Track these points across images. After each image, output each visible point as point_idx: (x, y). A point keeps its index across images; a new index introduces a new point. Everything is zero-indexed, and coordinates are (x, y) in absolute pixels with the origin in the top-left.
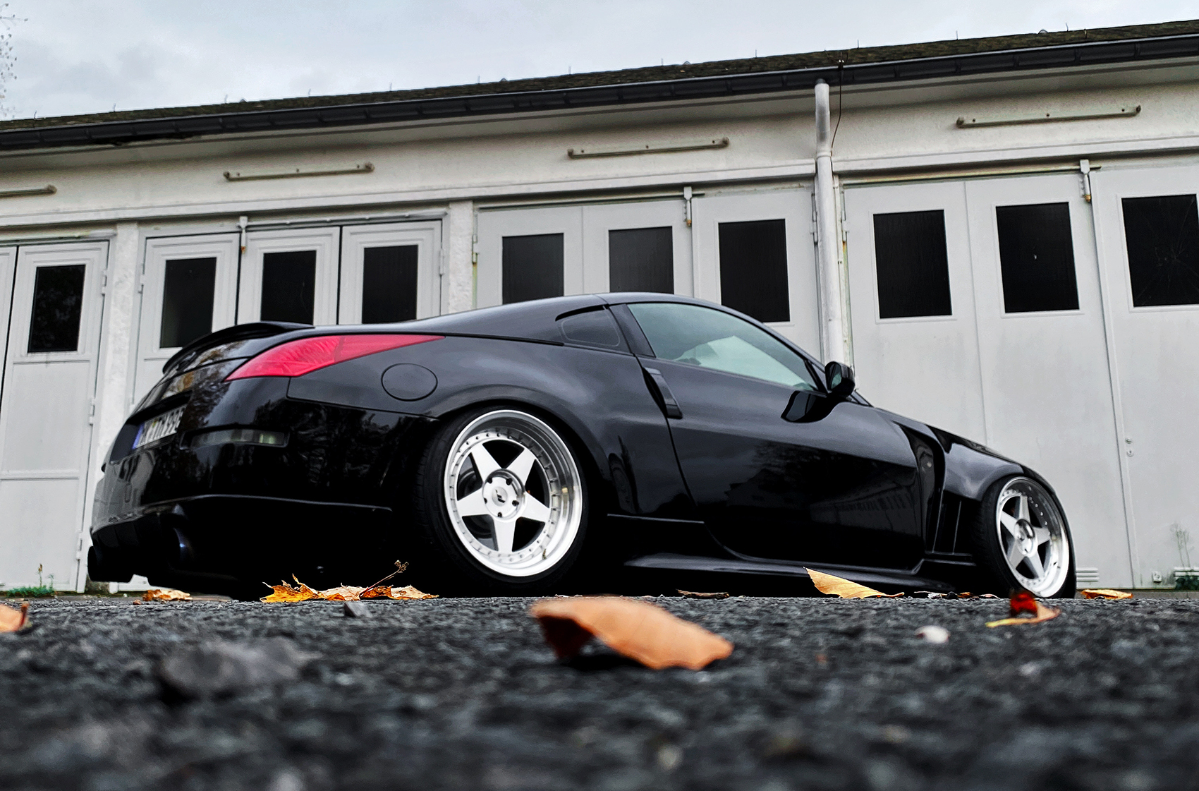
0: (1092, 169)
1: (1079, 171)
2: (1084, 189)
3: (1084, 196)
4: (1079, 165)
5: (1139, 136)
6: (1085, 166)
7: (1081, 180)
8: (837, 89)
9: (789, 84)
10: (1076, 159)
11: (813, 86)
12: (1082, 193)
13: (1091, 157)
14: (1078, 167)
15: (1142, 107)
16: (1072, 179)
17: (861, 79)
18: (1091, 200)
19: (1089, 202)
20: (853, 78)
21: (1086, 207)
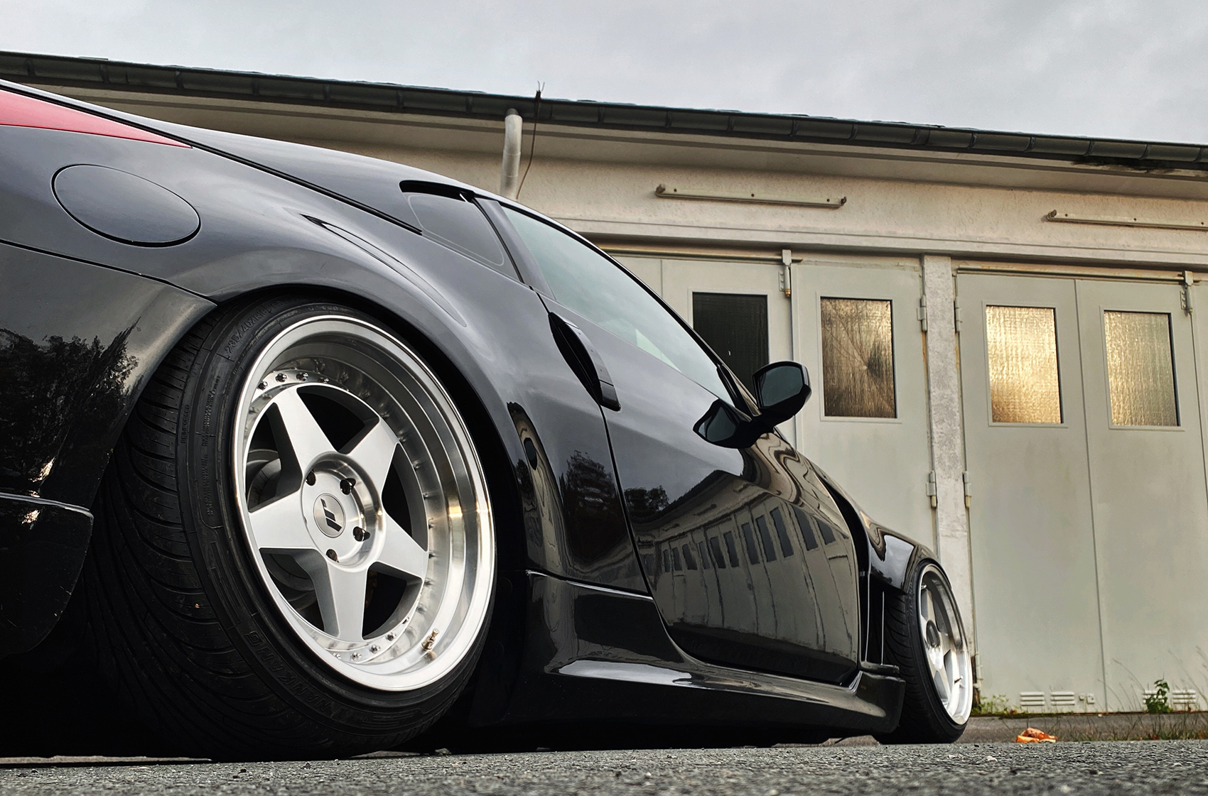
0: (794, 261)
1: (780, 262)
2: (784, 282)
3: (784, 290)
4: (781, 255)
5: (844, 230)
6: (787, 256)
7: (782, 273)
8: (531, 126)
9: (474, 110)
10: (778, 248)
11: (502, 118)
12: (782, 287)
13: (795, 248)
14: (779, 257)
15: (848, 200)
16: (773, 269)
17: (558, 118)
18: (790, 295)
19: (789, 298)
20: (551, 115)
21: (784, 303)
